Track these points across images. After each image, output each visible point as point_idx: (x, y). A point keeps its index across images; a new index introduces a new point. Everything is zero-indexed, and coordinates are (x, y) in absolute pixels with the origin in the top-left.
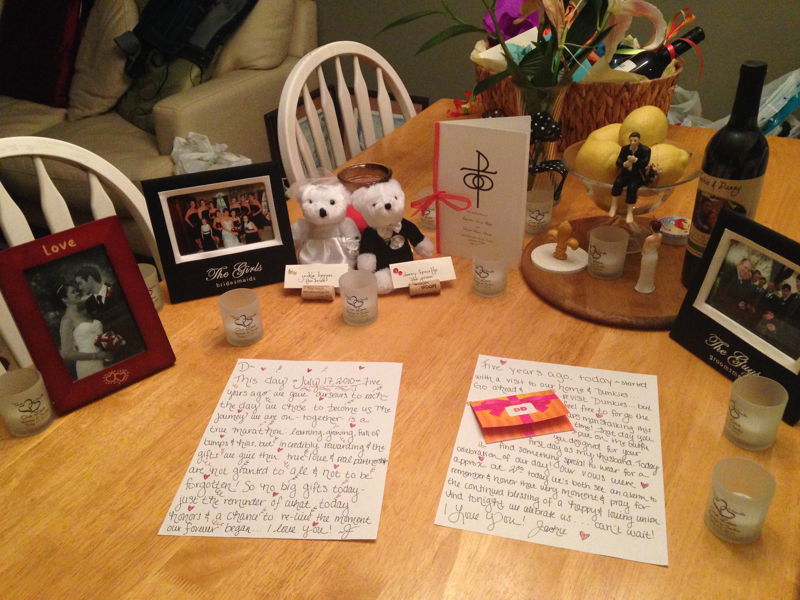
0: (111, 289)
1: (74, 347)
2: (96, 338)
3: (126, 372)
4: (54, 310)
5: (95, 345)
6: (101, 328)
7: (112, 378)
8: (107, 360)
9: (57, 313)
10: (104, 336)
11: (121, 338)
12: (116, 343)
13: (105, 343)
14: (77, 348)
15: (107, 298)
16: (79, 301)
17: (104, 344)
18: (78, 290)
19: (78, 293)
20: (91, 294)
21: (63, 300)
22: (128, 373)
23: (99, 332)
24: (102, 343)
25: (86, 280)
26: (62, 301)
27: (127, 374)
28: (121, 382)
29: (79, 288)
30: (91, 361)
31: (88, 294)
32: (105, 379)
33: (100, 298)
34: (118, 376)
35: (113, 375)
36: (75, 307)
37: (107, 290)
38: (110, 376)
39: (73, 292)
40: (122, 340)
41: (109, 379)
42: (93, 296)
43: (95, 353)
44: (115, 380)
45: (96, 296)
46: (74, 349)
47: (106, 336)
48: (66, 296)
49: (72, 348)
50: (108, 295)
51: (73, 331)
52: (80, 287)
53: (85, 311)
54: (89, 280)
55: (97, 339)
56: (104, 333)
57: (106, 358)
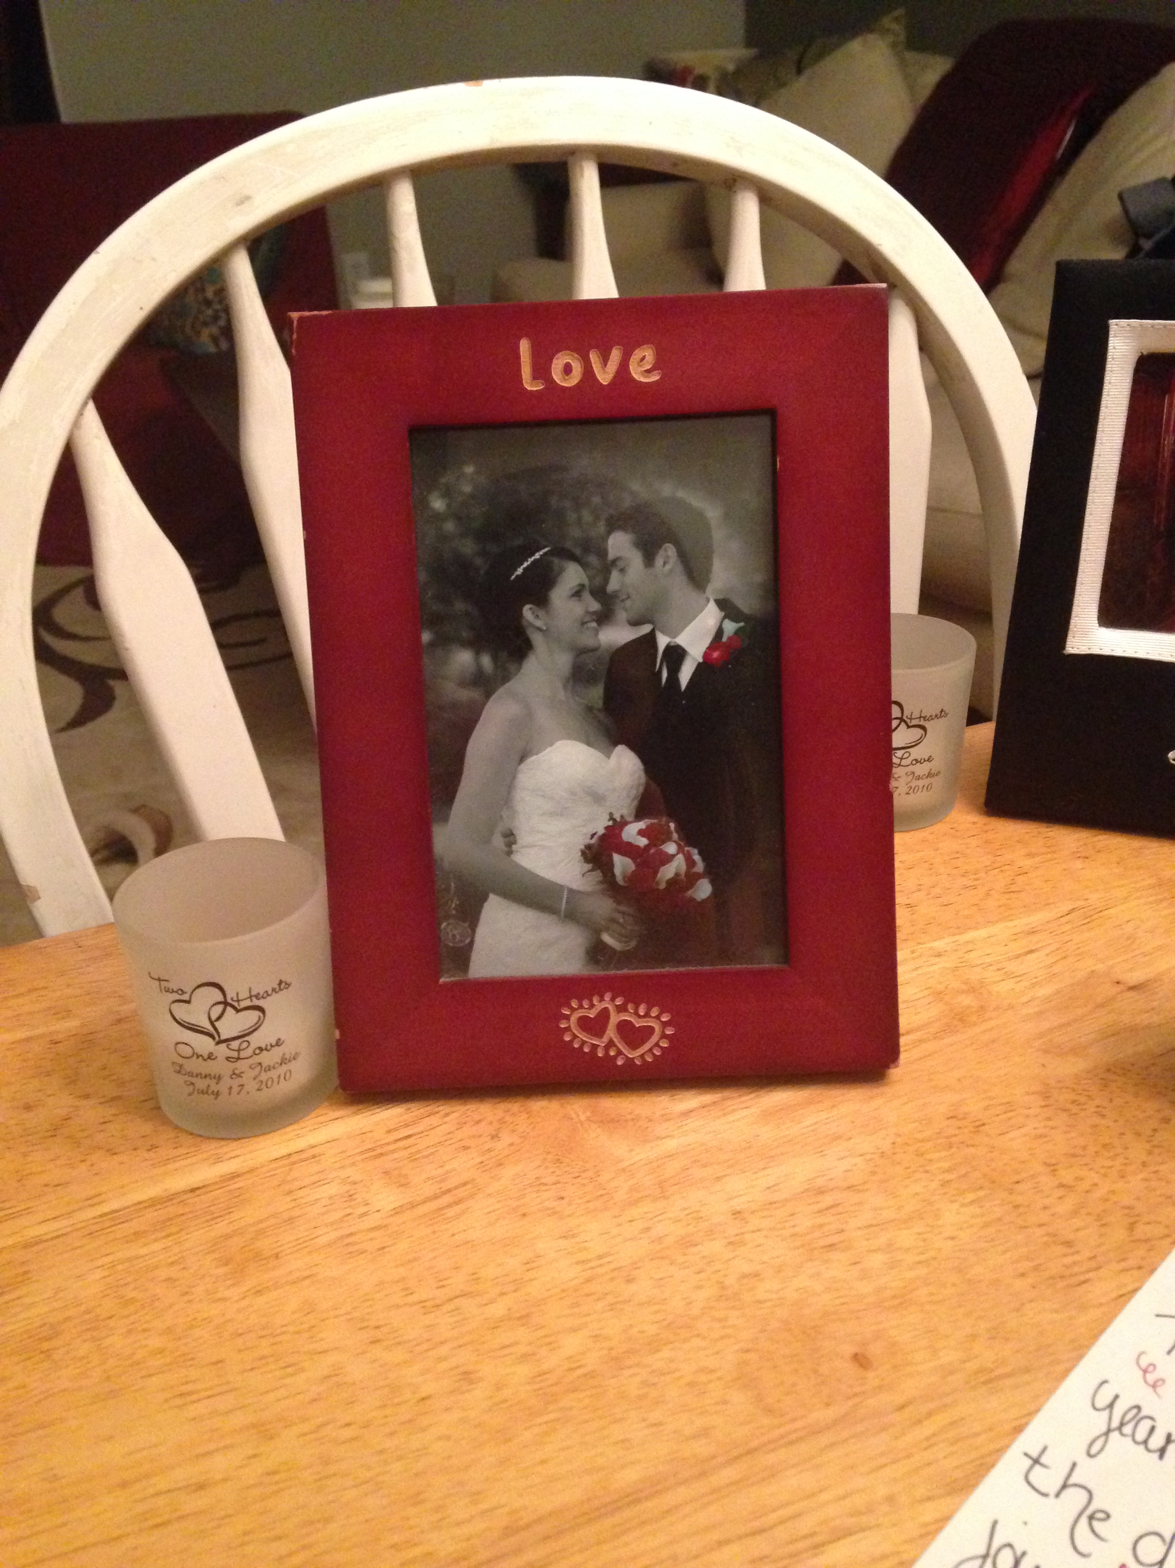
0: (737, 632)
1: (500, 828)
2: (600, 826)
3: (665, 1024)
4: (476, 645)
5: (583, 853)
6: (634, 792)
7: (595, 1026)
8: (607, 938)
9: (486, 661)
10: (632, 833)
11: (700, 867)
12: (673, 882)
13: (628, 861)
14: (510, 837)
15: (701, 669)
16: (586, 640)
17: (621, 864)
18: (600, 593)
19: (595, 606)
20: (646, 629)
21: (528, 612)
22: (669, 1031)
23: (624, 807)
24: (617, 858)
25: (649, 559)
26: (520, 615)
27: (664, 1036)
28: (630, 1062)
29: (606, 581)
30: (546, 919)
31: (635, 623)
32: (567, 1018)
33: (676, 655)
34: (624, 1028)
35: (604, 1015)
36: (564, 661)
37: (720, 632)
38: (592, 1014)
39: (577, 594)
40: (698, 876)
41: (585, 1024)
42: (650, 640)
43: (571, 891)
44: (605, 1039)
45: (663, 641)
46: (498, 841)
47: (641, 833)
48: (542, 601)
49: (492, 833)
50: (716, 655)
51: (522, 759)
52: (614, 584)
53: (596, 693)
54: (659, 561)
55: (601, 831)
56: (639, 815)
57: (607, 929)
